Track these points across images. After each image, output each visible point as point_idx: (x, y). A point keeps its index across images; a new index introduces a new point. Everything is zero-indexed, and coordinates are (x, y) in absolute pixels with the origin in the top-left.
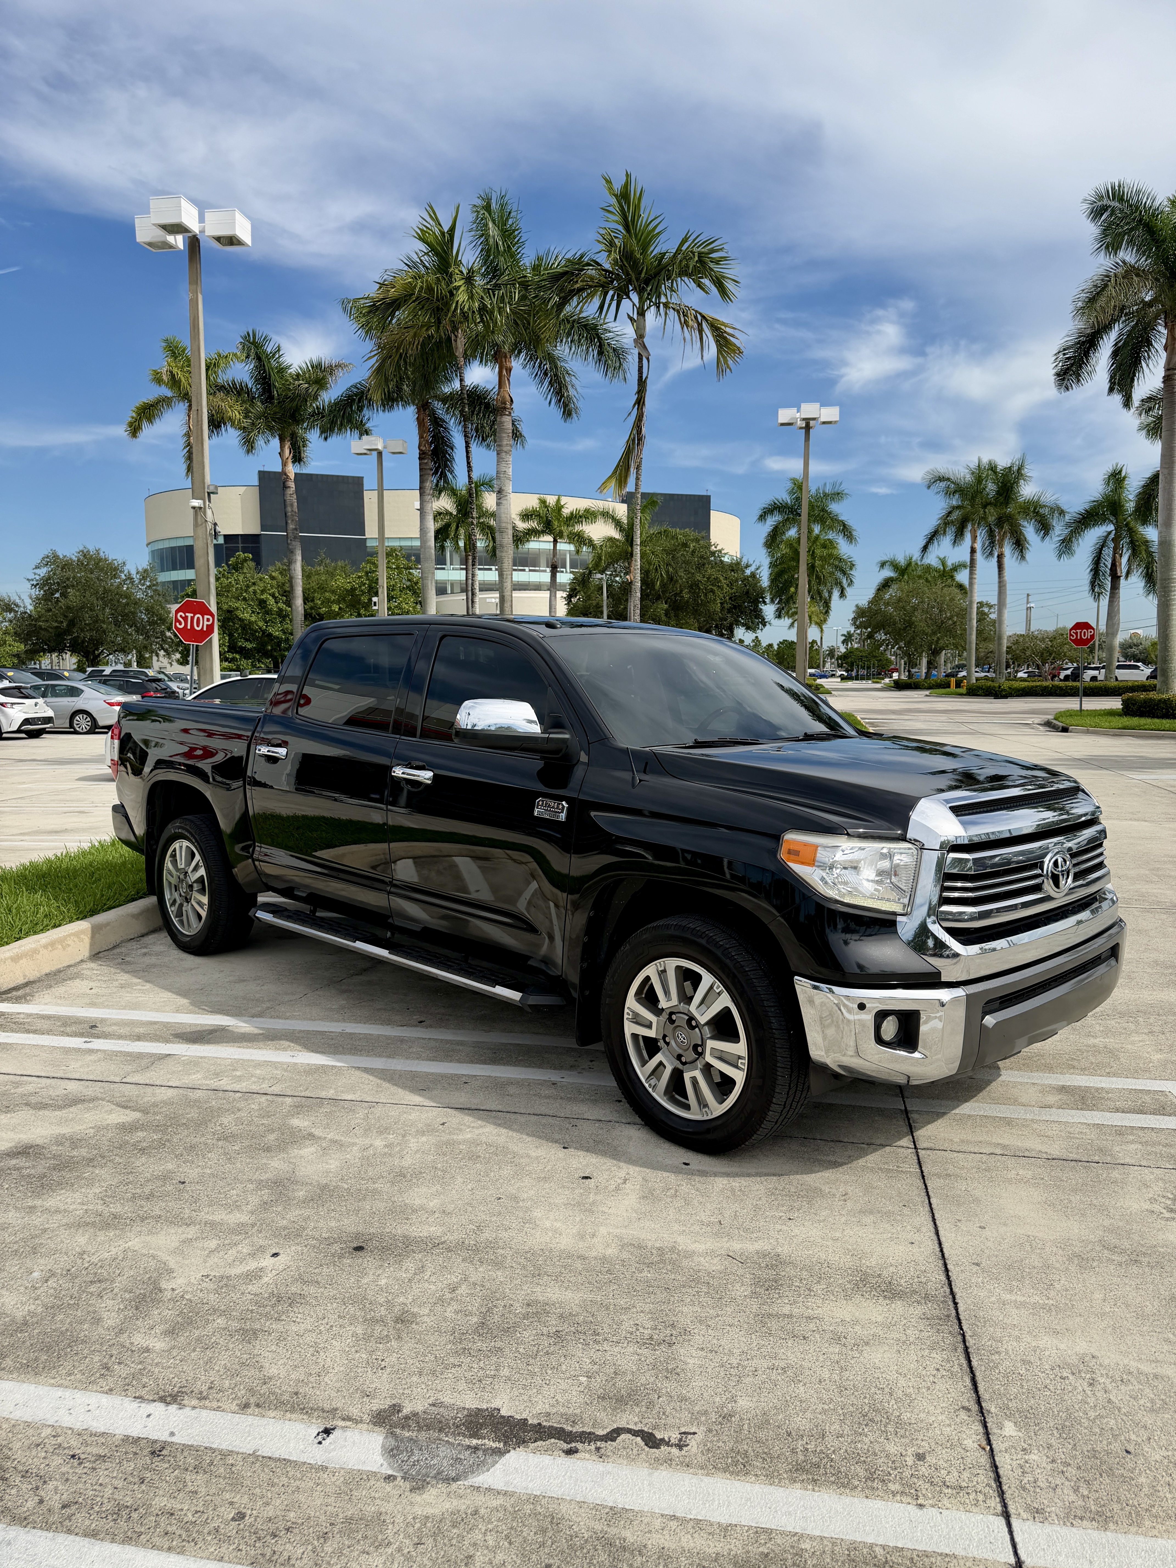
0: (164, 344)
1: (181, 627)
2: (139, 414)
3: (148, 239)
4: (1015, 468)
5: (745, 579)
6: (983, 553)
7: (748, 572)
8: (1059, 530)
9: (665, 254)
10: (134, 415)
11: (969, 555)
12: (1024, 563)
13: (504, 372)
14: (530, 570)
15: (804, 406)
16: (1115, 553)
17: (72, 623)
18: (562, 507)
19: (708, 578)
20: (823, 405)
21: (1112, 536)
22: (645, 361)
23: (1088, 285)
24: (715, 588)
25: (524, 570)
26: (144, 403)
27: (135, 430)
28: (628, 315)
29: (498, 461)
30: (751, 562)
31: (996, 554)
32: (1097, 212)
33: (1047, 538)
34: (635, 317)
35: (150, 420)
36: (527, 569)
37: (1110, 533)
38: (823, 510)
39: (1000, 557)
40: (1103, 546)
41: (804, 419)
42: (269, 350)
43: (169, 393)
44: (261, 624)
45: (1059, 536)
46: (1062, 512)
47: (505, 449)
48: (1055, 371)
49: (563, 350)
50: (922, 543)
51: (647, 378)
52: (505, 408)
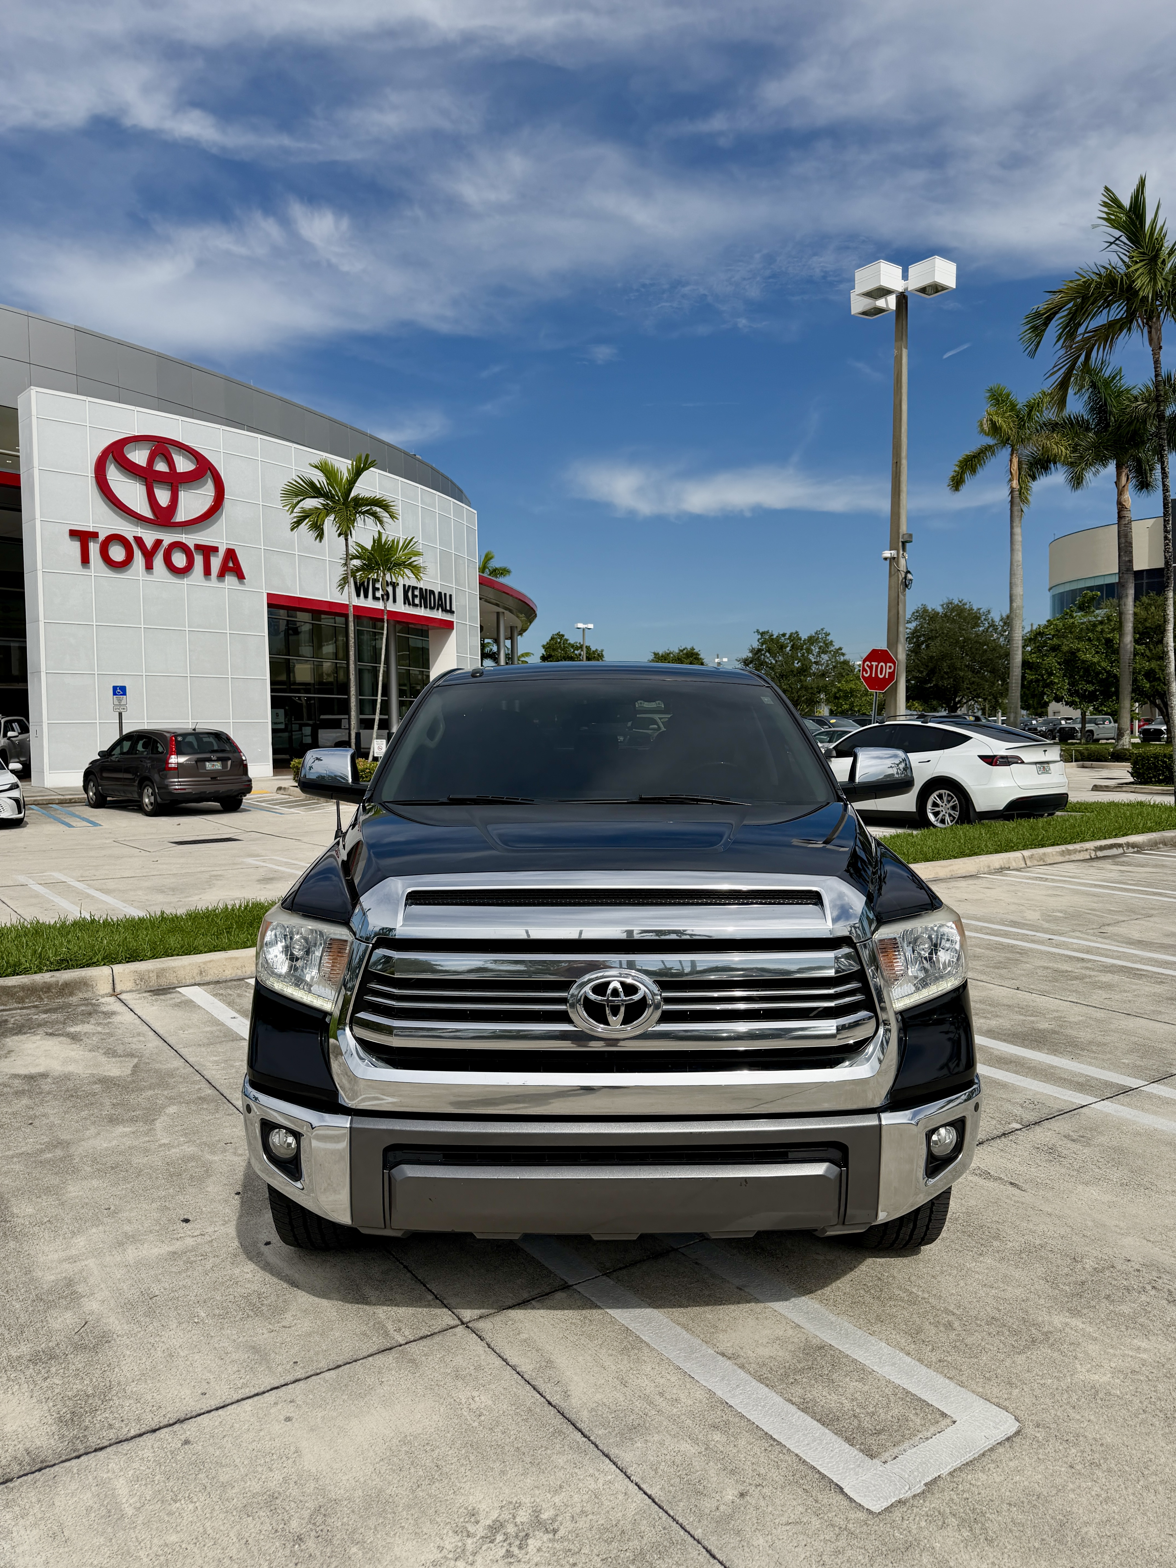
0: (988, 394)
1: (866, 675)
2: (962, 468)
3: (861, 310)
10: (957, 469)
17: (932, 672)
26: (967, 456)
27: (957, 483)
35: (974, 471)
42: (1107, 375)
43: (990, 441)
44: (1104, 664)
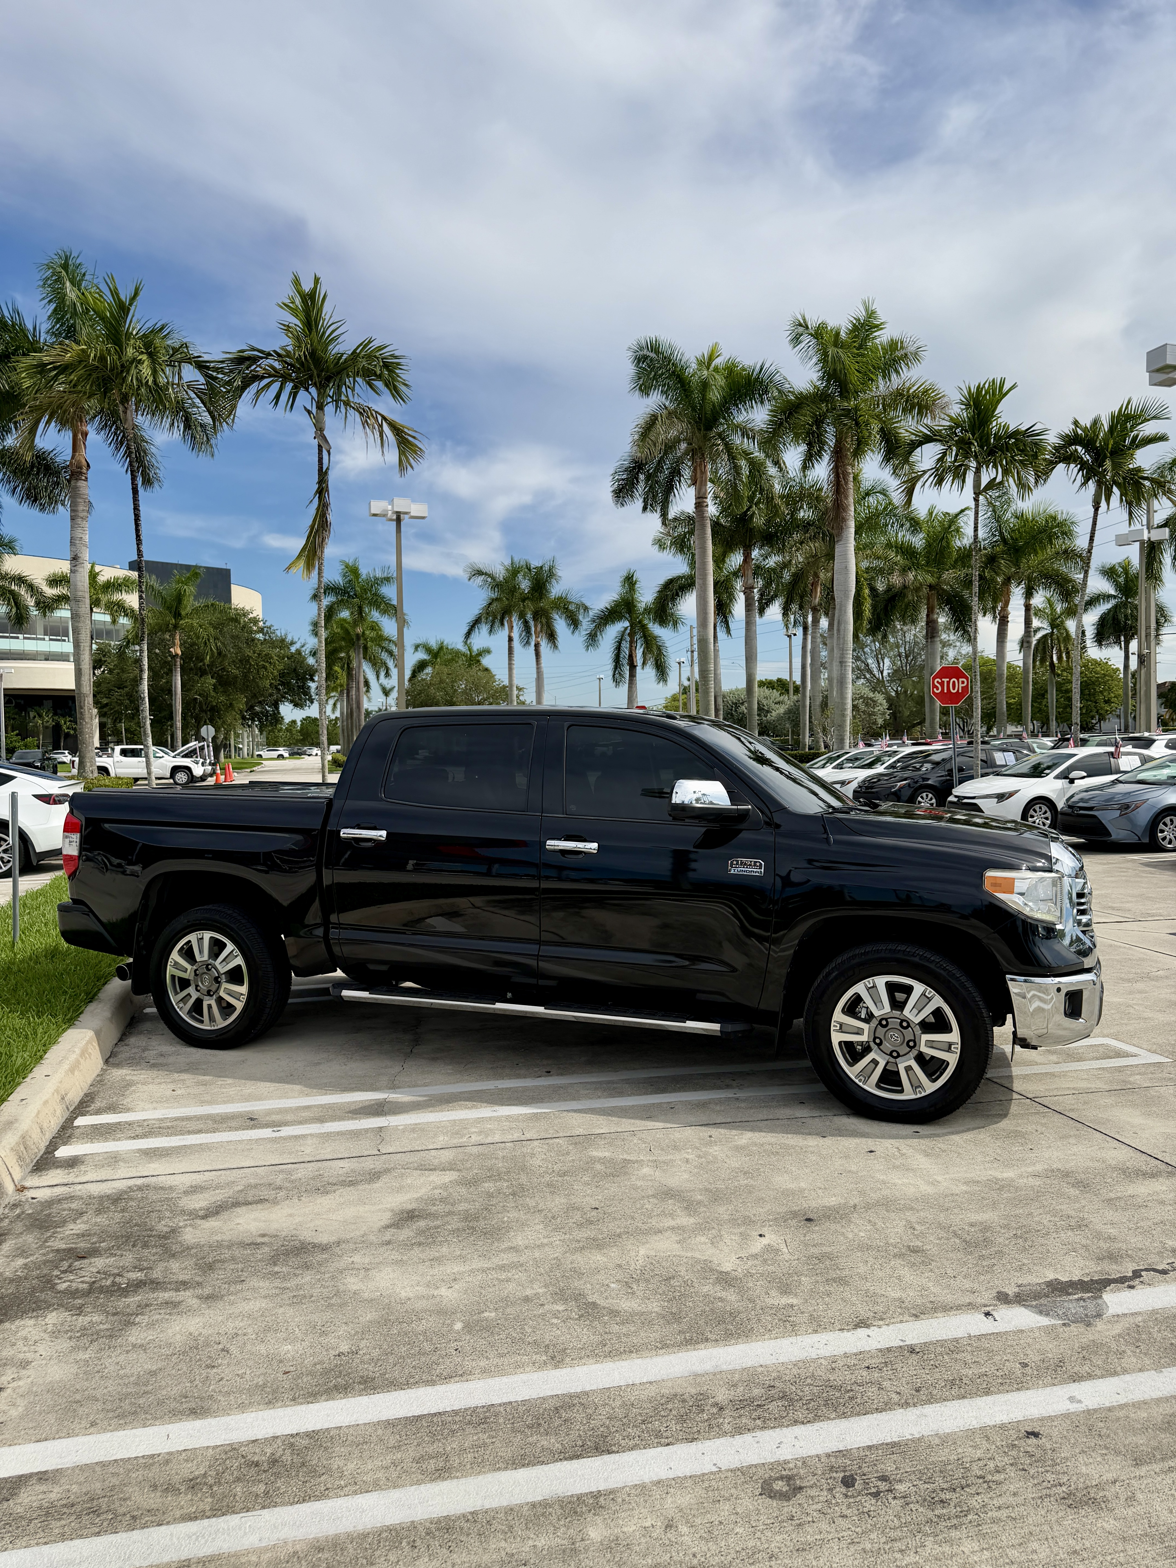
4: (546, 568)
5: (291, 657)
6: (521, 642)
7: (293, 649)
8: (586, 625)
9: (342, 354)
11: (507, 643)
12: (556, 652)
13: (80, 436)
14: (25, 638)
15: (396, 500)
16: (631, 646)
18: (98, 574)
19: (259, 654)
20: (413, 501)
21: (628, 631)
22: (325, 453)
23: (641, 421)
24: (267, 664)
25: (18, 638)
28: (305, 408)
29: (72, 527)
30: (296, 639)
31: (533, 644)
32: (640, 359)
33: (577, 632)
34: (314, 411)
36: (21, 636)
37: (626, 629)
38: (376, 594)
39: (537, 646)
40: (621, 639)
41: (397, 512)
45: (586, 630)
46: (586, 609)
47: (81, 515)
48: (612, 489)
49: (142, 420)
50: (466, 629)
51: (328, 469)
52: (81, 473)
